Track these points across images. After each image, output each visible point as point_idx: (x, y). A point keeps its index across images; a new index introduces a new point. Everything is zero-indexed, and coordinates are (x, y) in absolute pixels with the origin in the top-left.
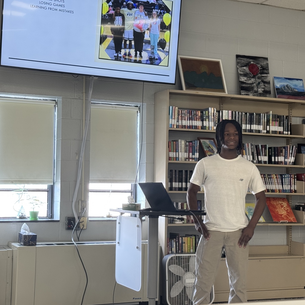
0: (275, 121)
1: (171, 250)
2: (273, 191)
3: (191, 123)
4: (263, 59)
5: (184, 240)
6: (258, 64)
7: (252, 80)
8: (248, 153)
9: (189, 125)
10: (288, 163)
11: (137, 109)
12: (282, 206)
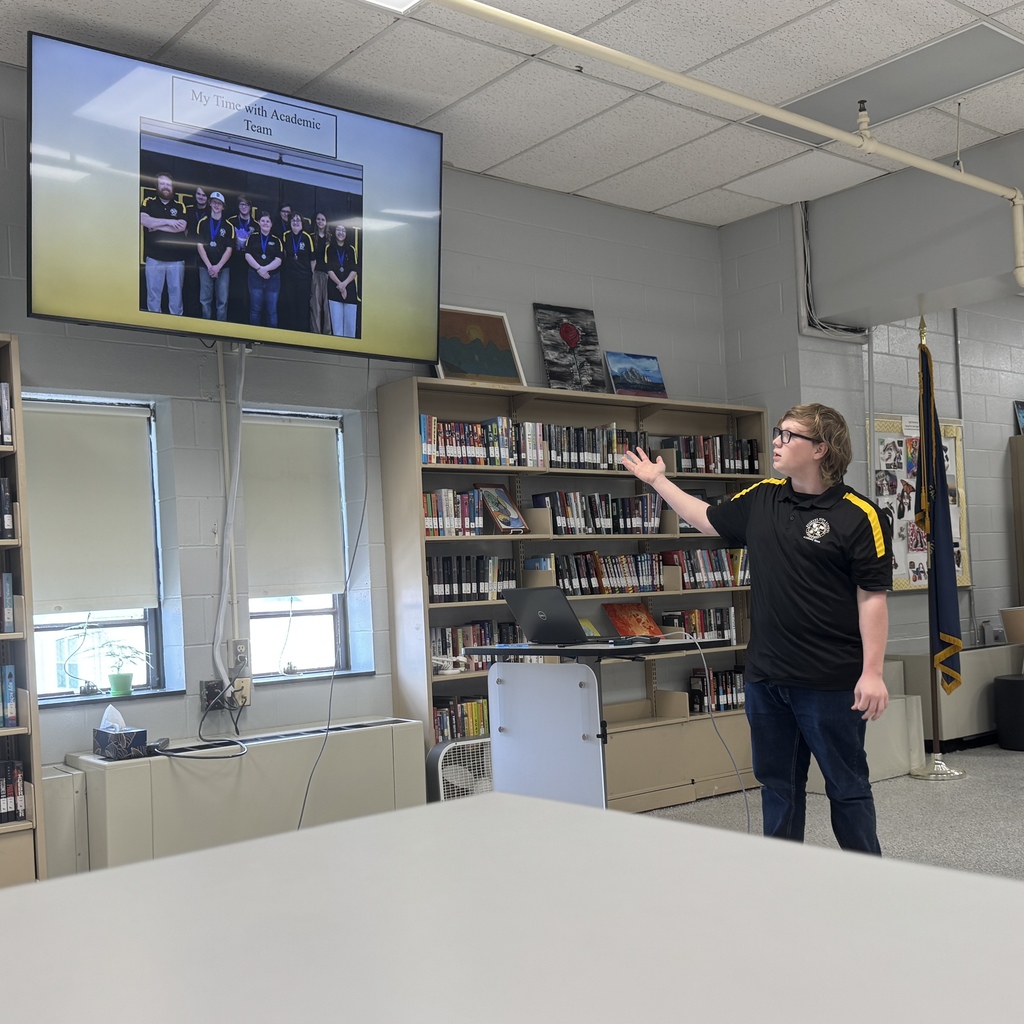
0: (623, 443)
1: (443, 734)
2: (622, 590)
3: (464, 452)
4: (584, 313)
5: (465, 710)
6: (577, 323)
7: (570, 358)
8: (575, 512)
9: (460, 457)
10: (650, 530)
11: (336, 425)
12: (639, 621)
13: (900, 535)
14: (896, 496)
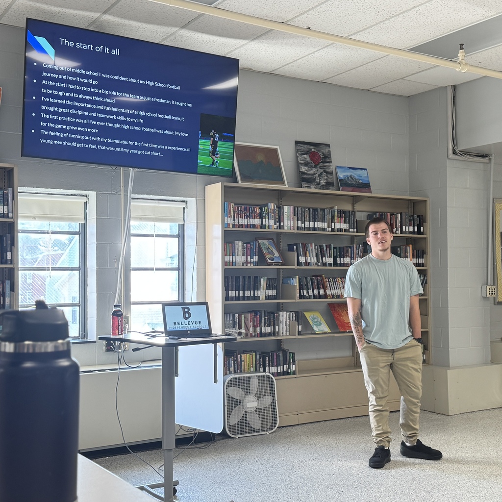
0: (340, 217)
1: (229, 370)
3: (249, 222)
4: (324, 146)
5: (243, 358)
7: (314, 170)
8: (311, 254)
9: (246, 224)
11: (184, 205)
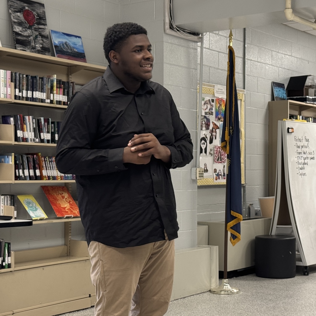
0: (60, 88)
2: (54, 178)
4: (38, 5)
6: (34, 10)
7: (29, 32)
12: (63, 197)
13: (210, 153)
14: (209, 131)
